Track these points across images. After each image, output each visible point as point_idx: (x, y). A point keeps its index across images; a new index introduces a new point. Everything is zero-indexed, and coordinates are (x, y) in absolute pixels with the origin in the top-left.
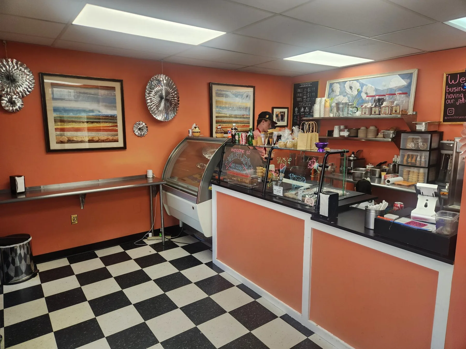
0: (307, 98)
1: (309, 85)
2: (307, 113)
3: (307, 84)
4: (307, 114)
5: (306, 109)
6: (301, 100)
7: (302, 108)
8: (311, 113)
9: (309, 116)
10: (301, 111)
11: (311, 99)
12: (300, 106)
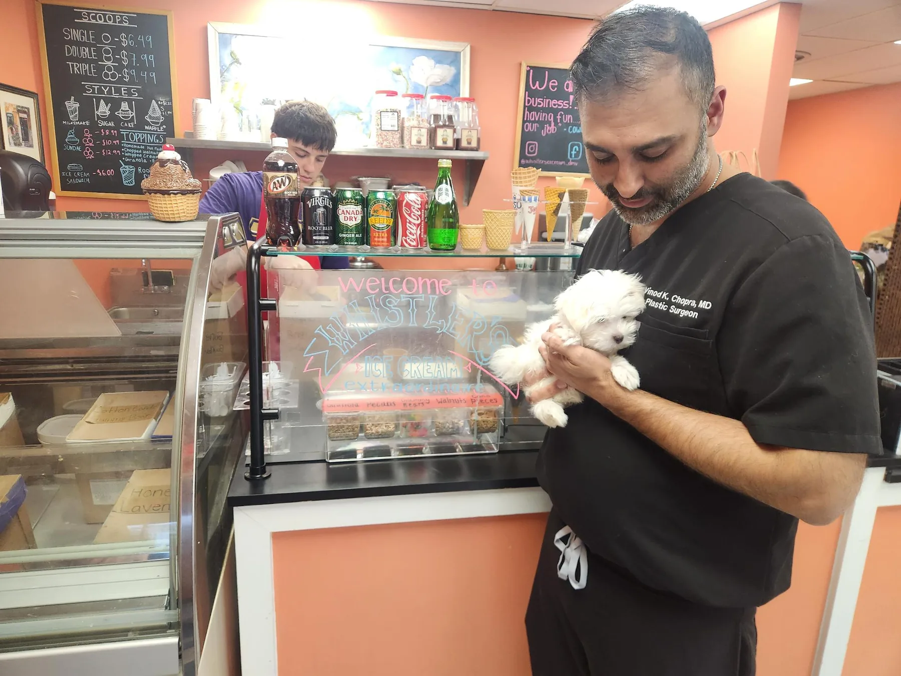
0: (119, 69)
1: (126, 25)
2: (127, 122)
3: (113, 15)
4: (131, 125)
5: (122, 108)
6: (91, 73)
7: (102, 101)
8: (148, 124)
9: (140, 135)
10: (99, 114)
11: (138, 74)
12: (89, 93)
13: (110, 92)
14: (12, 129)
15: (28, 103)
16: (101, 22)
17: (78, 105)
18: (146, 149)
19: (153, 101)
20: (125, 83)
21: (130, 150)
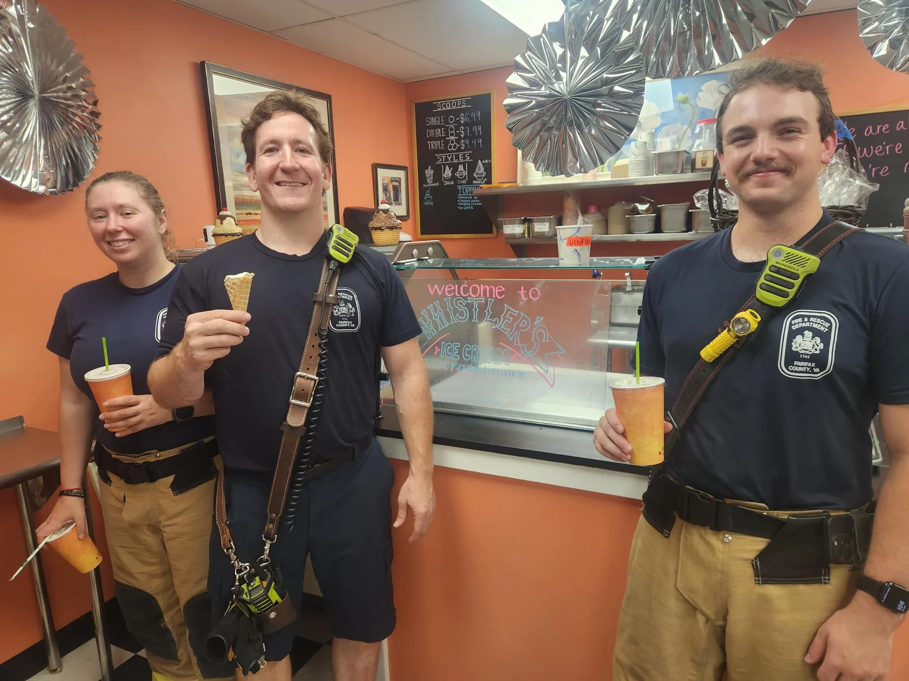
0: (458, 141)
1: (464, 106)
2: (462, 180)
3: (457, 102)
4: (464, 182)
5: (459, 170)
6: (441, 147)
7: (447, 167)
8: (475, 179)
9: (470, 188)
10: (445, 176)
11: (470, 142)
12: (439, 162)
13: (452, 159)
14: (386, 194)
15: (401, 174)
16: (449, 108)
17: (433, 172)
18: (473, 199)
19: (479, 161)
20: (462, 151)
21: (462, 201)
